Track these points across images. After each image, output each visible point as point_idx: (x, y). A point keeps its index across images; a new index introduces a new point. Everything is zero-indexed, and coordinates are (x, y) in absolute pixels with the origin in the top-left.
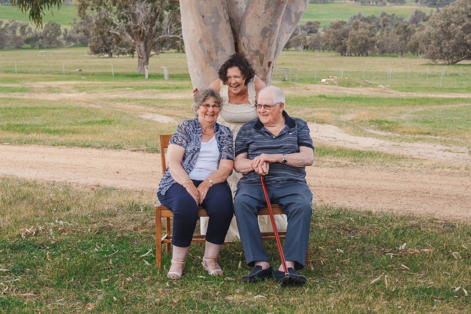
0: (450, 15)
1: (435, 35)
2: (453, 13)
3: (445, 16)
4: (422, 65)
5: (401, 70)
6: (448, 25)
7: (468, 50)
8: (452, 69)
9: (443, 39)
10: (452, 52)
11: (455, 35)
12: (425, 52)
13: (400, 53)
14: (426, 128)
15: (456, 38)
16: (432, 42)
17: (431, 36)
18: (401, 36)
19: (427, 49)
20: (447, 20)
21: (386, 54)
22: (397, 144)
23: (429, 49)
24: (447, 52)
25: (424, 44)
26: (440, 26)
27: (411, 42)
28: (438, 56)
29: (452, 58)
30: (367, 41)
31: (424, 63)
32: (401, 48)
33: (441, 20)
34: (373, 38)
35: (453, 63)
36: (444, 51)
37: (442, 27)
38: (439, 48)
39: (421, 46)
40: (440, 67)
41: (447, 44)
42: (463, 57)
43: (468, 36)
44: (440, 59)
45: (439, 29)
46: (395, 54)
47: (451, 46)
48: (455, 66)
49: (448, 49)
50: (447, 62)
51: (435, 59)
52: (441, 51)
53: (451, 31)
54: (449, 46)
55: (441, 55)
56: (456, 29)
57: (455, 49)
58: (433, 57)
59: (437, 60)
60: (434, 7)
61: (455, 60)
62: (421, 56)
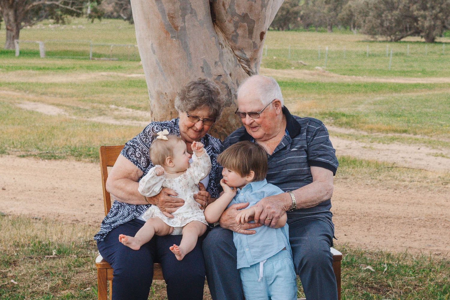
1: (374, 4)
4: (360, 41)
7: (415, 24)
8: (395, 48)
9: (384, 10)
10: (396, 26)
11: (399, 5)
12: (362, 25)
13: (329, 27)
14: (397, 124)
15: (400, 9)
16: (371, 14)
17: (370, 6)
18: (330, 6)
19: (364, 22)
21: (311, 29)
22: (368, 146)
23: (366, 22)
24: (389, 26)
25: (362, 16)
27: (343, 13)
28: (378, 31)
29: (395, 34)
30: (288, 12)
31: (361, 40)
32: (330, 20)
34: (296, 9)
35: (397, 40)
36: (385, 25)
38: (379, 21)
39: (357, 18)
40: (380, 44)
41: (390, 17)
42: (409, 33)
43: (415, 7)
44: (381, 34)
46: (322, 28)
47: (395, 19)
48: (399, 44)
49: (391, 23)
50: (389, 39)
51: (375, 34)
52: (382, 25)
54: (392, 19)
55: (382, 30)
57: (398, 22)
58: (372, 32)
59: (377, 36)
61: (398, 37)
62: (355, 31)
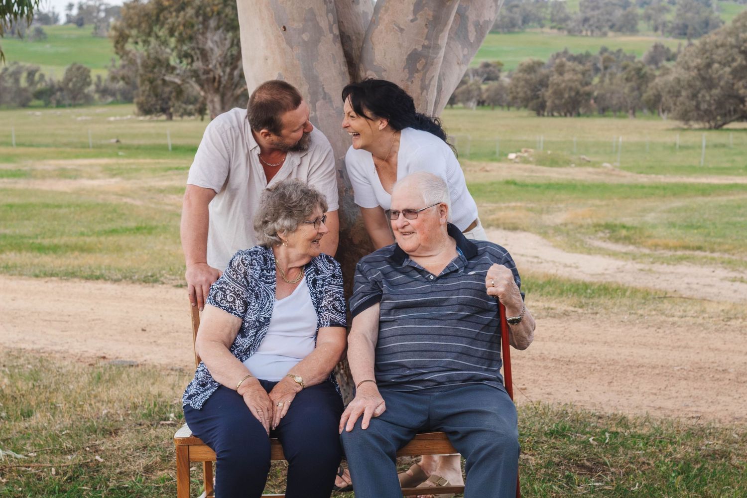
0: (712, 51)
1: (688, 81)
2: (717, 47)
3: (703, 51)
4: (668, 130)
5: (635, 138)
6: (709, 65)
7: (741, 106)
8: (715, 137)
9: (701, 89)
10: (716, 109)
11: (719, 81)
12: (672, 109)
13: (631, 111)
15: (722, 88)
16: (684, 93)
17: (682, 83)
18: (633, 84)
19: (675, 104)
20: (707, 58)
21: (606, 113)
23: (678, 103)
24: (707, 109)
25: (672, 97)
26: (695, 67)
27: (649, 93)
28: (693, 116)
29: (714, 119)
30: (578, 93)
31: (672, 127)
32: (632, 103)
33: (697, 57)
34: (587, 89)
35: (718, 127)
36: (702, 108)
37: (699, 70)
38: (694, 103)
39: (666, 100)
40: (697, 133)
41: (708, 97)
42: (734, 118)
43: (741, 84)
44: (697, 120)
45: (694, 73)
46: (623, 113)
47: (715, 100)
48: (720, 133)
49: (710, 105)
50: (707, 125)
51: (689, 120)
52: (697, 107)
53: (715, 76)
54: (711, 100)
55: (698, 114)
56: (721, 72)
57: (720, 104)
58: (685, 117)
59: (691, 123)
60: (683, 38)
61: (720, 123)
62: (664, 116)
